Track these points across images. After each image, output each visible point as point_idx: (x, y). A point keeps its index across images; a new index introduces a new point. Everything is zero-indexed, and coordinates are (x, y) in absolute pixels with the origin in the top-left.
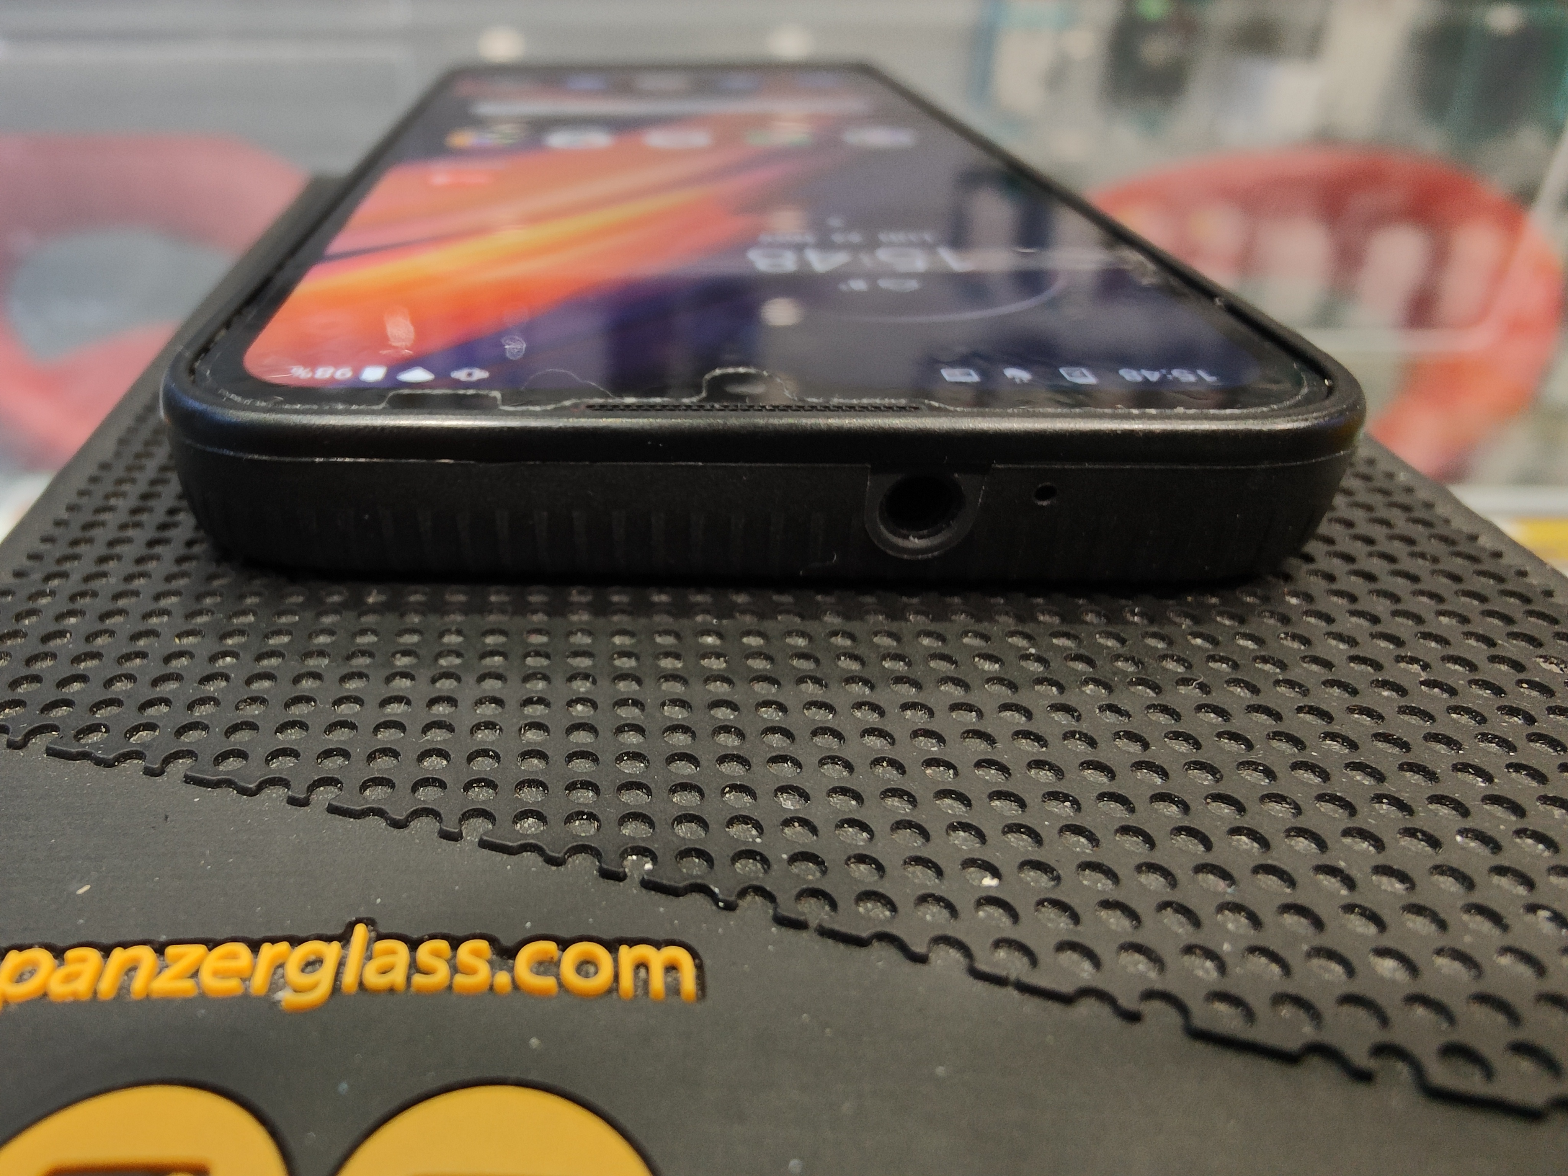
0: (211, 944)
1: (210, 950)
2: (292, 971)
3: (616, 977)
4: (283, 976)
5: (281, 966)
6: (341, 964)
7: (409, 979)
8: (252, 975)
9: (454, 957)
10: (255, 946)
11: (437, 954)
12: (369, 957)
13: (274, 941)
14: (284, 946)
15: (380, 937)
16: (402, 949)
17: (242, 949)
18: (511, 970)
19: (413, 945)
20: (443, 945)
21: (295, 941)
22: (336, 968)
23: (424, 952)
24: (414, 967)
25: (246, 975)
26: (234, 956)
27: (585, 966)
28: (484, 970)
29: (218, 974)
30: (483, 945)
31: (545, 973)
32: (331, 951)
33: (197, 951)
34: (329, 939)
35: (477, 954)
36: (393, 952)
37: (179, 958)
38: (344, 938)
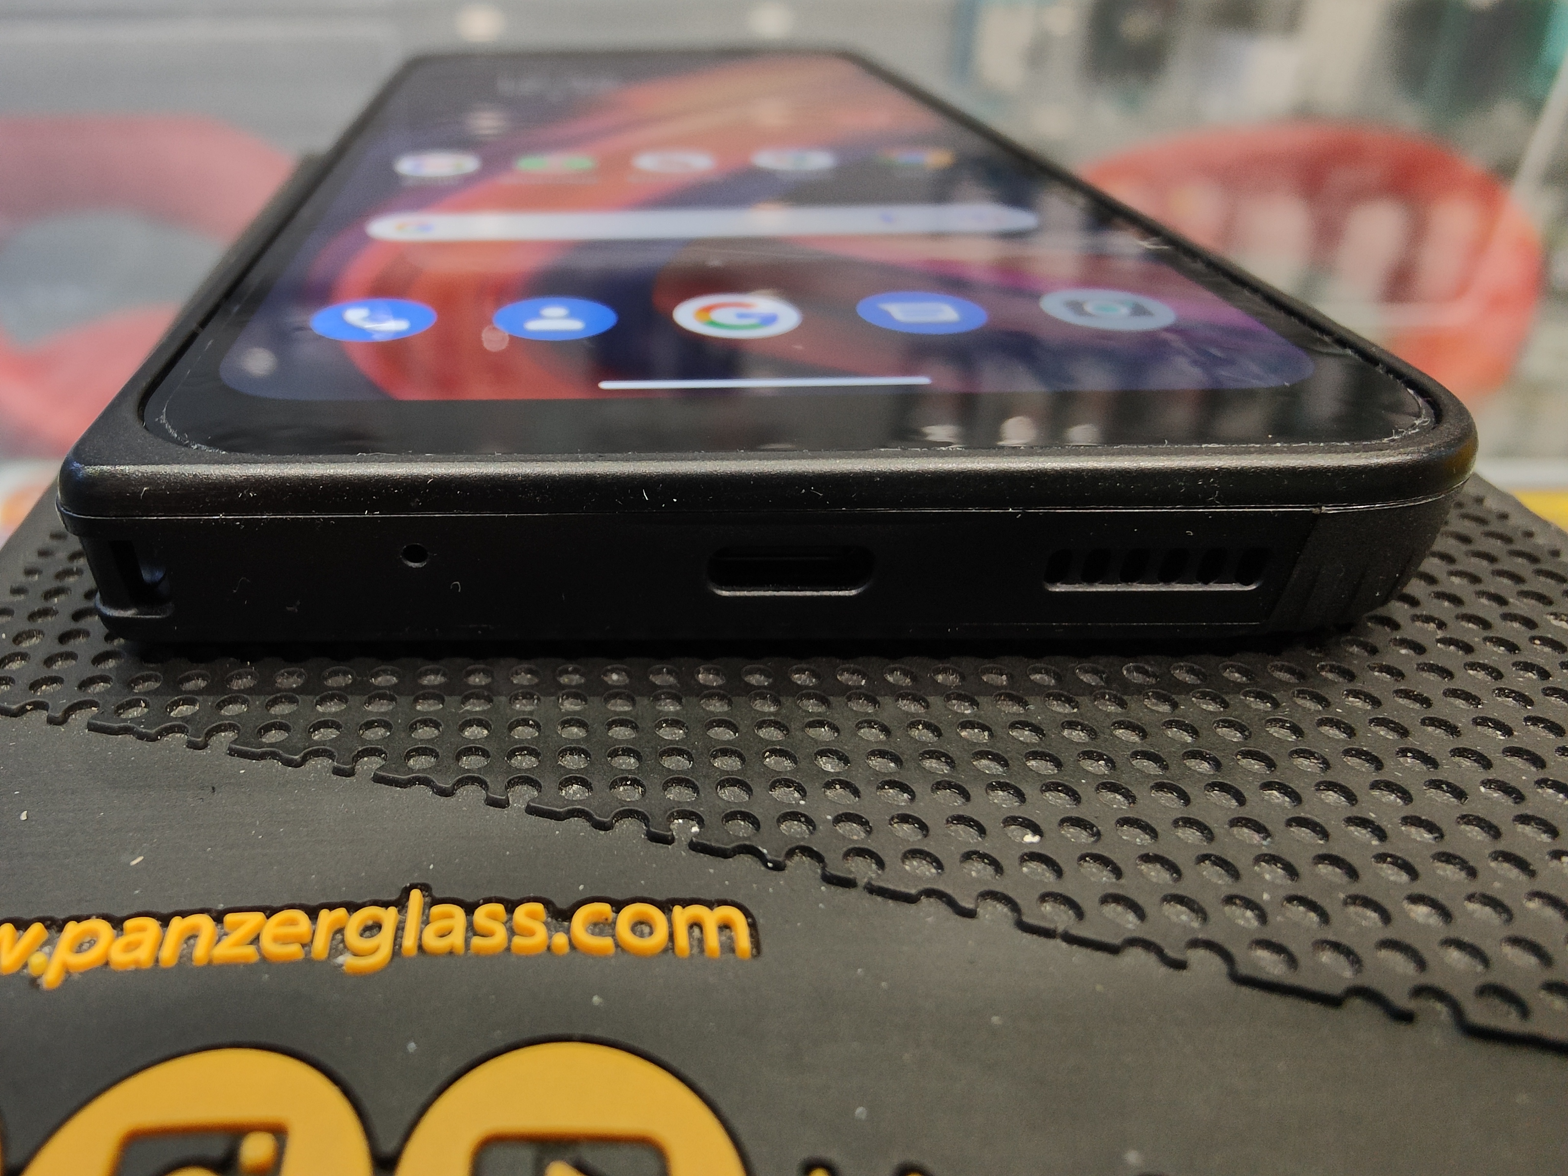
0: (270, 912)
1: (268, 917)
2: (352, 936)
3: (671, 936)
4: (343, 941)
5: (341, 931)
6: (400, 929)
7: (467, 941)
8: (312, 941)
9: (511, 919)
10: (313, 913)
11: (493, 917)
12: (426, 921)
13: (331, 907)
14: (341, 912)
15: (436, 902)
16: (458, 912)
17: (300, 916)
18: (568, 931)
19: (469, 909)
20: (499, 908)
21: (352, 907)
22: (394, 932)
23: (481, 915)
24: (471, 930)
25: (307, 940)
26: (293, 923)
27: (640, 926)
28: (541, 932)
29: (277, 939)
30: (539, 907)
31: (601, 934)
32: (389, 917)
33: (257, 917)
34: (386, 905)
35: (532, 916)
36: (450, 916)
37: (238, 925)
38: (401, 903)
